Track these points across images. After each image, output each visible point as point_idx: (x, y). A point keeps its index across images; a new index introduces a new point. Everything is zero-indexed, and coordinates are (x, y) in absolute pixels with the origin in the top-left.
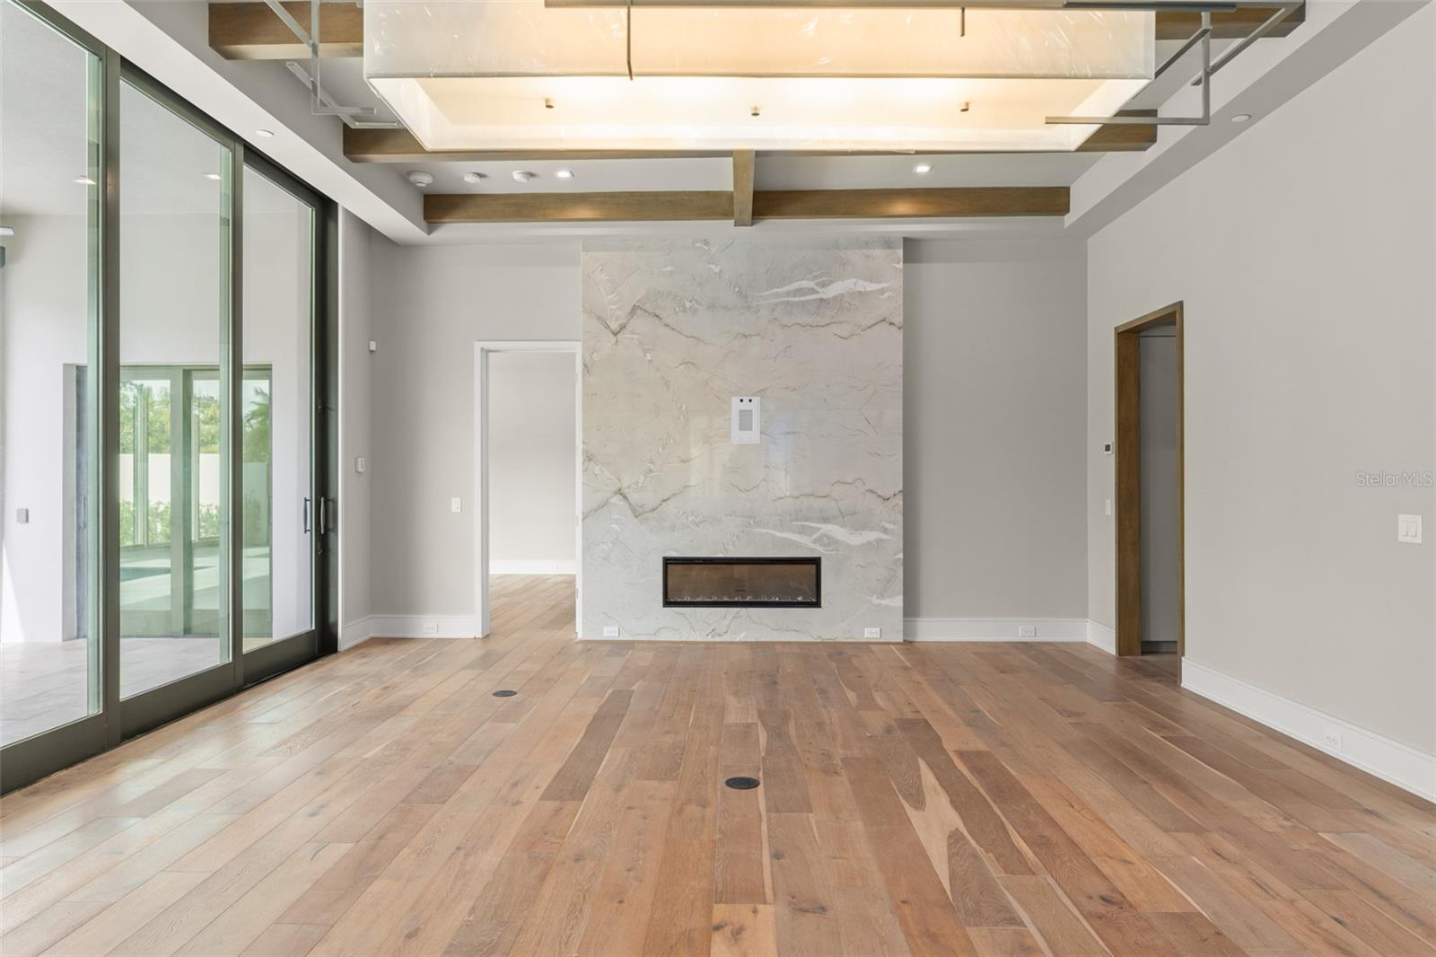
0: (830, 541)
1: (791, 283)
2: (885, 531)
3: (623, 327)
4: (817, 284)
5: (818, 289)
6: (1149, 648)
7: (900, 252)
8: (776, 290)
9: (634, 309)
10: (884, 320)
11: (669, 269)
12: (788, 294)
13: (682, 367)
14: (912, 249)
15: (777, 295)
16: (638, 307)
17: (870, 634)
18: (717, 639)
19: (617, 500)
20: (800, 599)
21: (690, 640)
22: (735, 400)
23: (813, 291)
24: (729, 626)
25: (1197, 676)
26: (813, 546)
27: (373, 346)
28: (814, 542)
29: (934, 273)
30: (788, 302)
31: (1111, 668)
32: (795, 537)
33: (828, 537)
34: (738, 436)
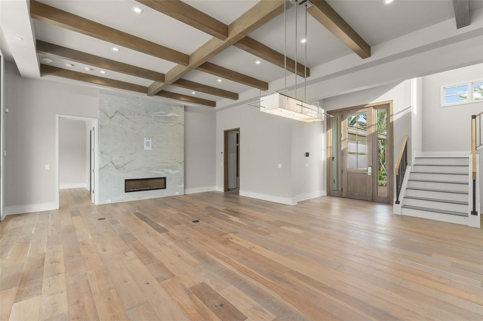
0: (168, 173)
1: (159, 112)
2: (180, 170)
3: (113, 116)
4: (165, 113)
5: (166, 114)
6: (229, 190)
7: (184, 109)
8: (155, 113)
9: (116, 112)
10: (180, 123)
11: (127, 103)
12: (159, 114)
13: (131, 129)
14: (186, 108)
15: (156, 114)
16: (118, 112)
17: (177, 194)
18: (140, 199)
19: (111, 164)
20: (161, 187)
21: (133, 200)
23: (164, 114)
24: (143, 196)
25: (243, 193)
26: (164, 174)
28: (164, 173)
29: (189, 114)
30: (159, 116)
31: (223, 193)
32: (160, 173)
33: (168, 172)
34: (146, 148)
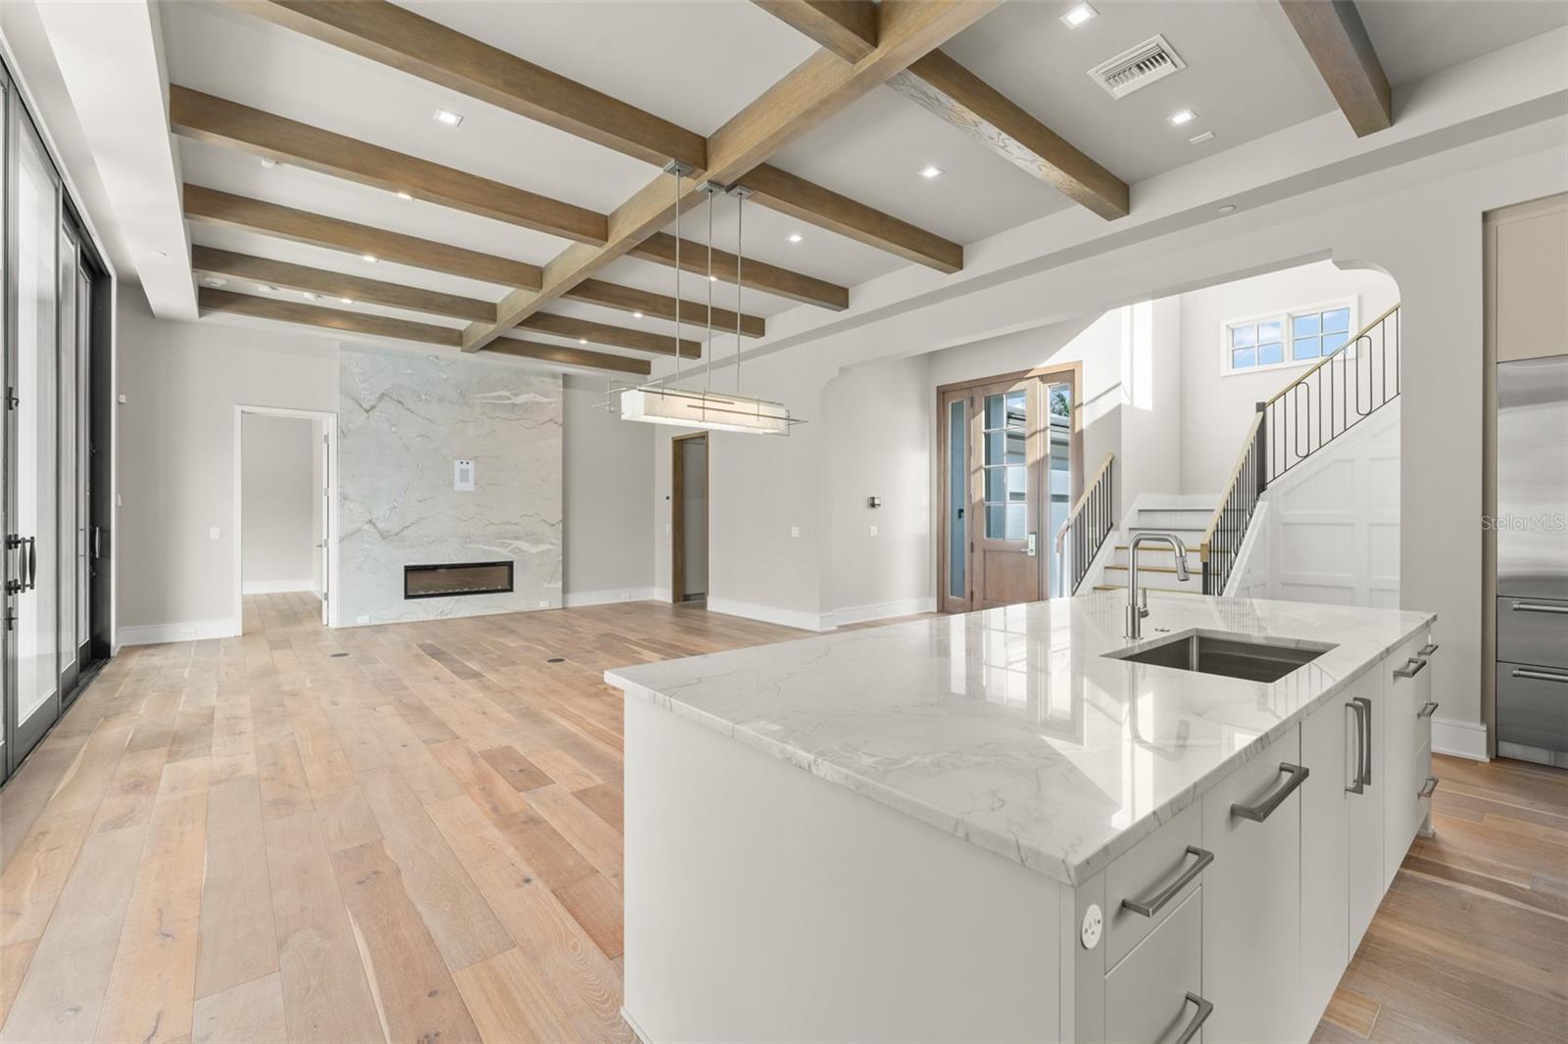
0: (518, 551)
1: (495, 391)
2: (552, 544)
3: (373, 407)
4: (511, 394)
5: (512, 397)
6: (687, 598)
7: (561, 382)
8: (485, 395)
9: (383, 396)
10: (551, 420)
11: (409, 371)
12: (494, 398)
13: (419, 438)
14: (567, 379)
15: (486, 398)
16: (386, 394)
17: (543, 605)
18: (445, 617)
19: (367, 527)
20: (500, 587)
21: (425, 619)
22: (457, 462)
23: (509, 398)
24: (452, 608)
25: (715, 604)
26: (509, 555)
28: (509, 552)
29: (579, 395)
30: (493, 403)
31: (671, 607)
32: (497, 549)
33: (519, 549)
34: (459, 486)
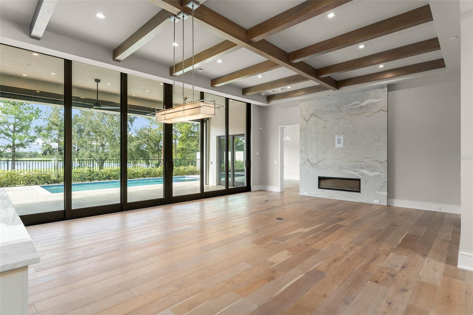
0: (363, 174)
1: (352, 103)
2: (381, 172)
3: (309, 120)
4: (359, 102)
5: (360, 103)
7: (386, 89)
8: (348, 105)
9: (312, 115)
10: (381, 110)
11: (320, 104)
12: (351, 106)
13: (323, 128)
14: (391, 88)
15: (348, 107)
16: (313, 114)
17: (376, 202)
18: (332, 198)
19: (307, 162)
20: (355, 190)
21: (325, 198)
22: (336, 136)
23: (358, 104)
24: (334, 195)
26: (359, 175)
27: (261, 129)
28: (359, 174)
30: (351, 108)
32: (353, 173)
33: (363, 173)
34: (337, 145)
